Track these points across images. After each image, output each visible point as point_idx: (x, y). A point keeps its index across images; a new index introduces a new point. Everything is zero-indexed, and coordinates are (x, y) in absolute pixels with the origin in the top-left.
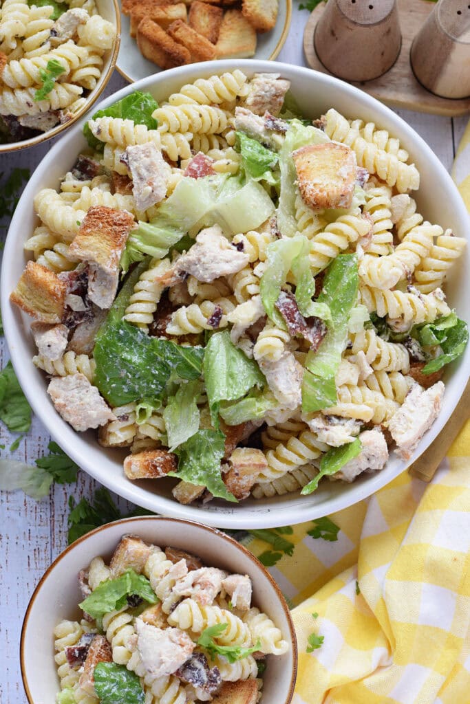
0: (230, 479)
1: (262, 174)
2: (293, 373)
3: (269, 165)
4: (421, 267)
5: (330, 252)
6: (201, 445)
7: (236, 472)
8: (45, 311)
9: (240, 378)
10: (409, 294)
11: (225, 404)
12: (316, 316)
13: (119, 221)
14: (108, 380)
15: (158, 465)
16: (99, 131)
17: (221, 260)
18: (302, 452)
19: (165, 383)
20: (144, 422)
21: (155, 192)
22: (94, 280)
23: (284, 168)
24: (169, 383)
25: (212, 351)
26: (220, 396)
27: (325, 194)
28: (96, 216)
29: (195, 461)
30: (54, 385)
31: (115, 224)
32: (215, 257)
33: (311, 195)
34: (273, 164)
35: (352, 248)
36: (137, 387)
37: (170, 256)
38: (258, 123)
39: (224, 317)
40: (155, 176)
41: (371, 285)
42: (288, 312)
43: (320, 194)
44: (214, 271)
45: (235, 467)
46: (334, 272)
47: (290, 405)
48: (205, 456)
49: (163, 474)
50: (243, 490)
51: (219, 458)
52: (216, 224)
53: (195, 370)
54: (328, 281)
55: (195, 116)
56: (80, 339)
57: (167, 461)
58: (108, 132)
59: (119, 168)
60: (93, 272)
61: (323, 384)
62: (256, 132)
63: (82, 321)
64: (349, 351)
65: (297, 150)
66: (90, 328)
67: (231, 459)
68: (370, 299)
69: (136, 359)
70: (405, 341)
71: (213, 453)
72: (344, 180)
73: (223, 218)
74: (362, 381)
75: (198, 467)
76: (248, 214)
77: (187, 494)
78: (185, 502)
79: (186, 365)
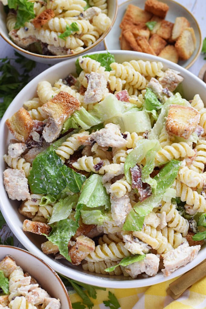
0: (73, 250)
1: (151, 110)
2: (125, 207)
3: (156, 107)
5: (168, 156)
6: (65, 226)
7: (77, 246)
8: (19, 133)
9: (98, 199)
10: (200, 195)
11: (86, 208)
12: (149, 184)
13: (72, 102)
14: (34, 178)
15: (39, 226)
16: (82, 62)
17: (113, 138)
18: (114, 251)
19: (61, 191)
20: (43, 205)
21: (95, 96)
22: (48, 127)
23: (163, 112)
24: (64, 191)
25: (90, 181)
26: (83, 202)
27: (177, 127)
28: (62, 96)
29: (59, 233)
30: (8, 171)
31: (70, 103)
32: (110, 136)
33: (170, 125)
34: (158, 108)
35: (181, 159)
36: (47, 187)
37: (90, 131)
38: (159, 88)
39: (103, 167)
40: (98, 88)
41: (183, 182)
42: (135, 175)
43: (175, 126)
45: (77, 243)
46: (166, 168)
47: (117, 222)
48: (65, 232)
49: (40, 233)
50: (77, 260)
51: (71, 235)
52: (119, 125)
53: (78, 188)
54: (161, 171)
55: (131, 74)
56: (31, 155)
57: (45, 227)
58: (86, 63)
60: (50, 123)
61: (138, 218)
63: (35, 146)
64: (158, 210)
65: (173, 105)
66: (37, 151)
67: (77, 239)
68: (180, 188)
69: (52, 172)
70: (190, 220)
71: (69, 232)
72: (190, 124)
73: (123, 123)
74: (158, 229)
75: (59, 236)
76: (136, 123)
77: (48, 248)
78: (45, 252)
79: (74, 184)
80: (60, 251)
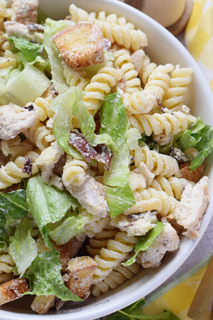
0: (72, 284)
1: (34, 59)
2: (97, 190)
3: (38, 51)
4: (166, 97)
5: (98, 96)
6: (42, 264)
7: (75, 277)
9: (58, 205)
10: (163, 114)
11: (52, 226)
12: (102, 143)
15: (14, 288)
17: (18, 120)
18: (120, 249)
19: (4, 227)
23: (49, 51)
24: (6, 226)
25: (31, 192)
26: (46, 221)
27: (83, 55)
29: (41, 279)
32: (13, 119)
33: (73, 59)
34: (41, 50)
35: (113, 90)
38: (23, 28)
39: (33, 164)
41: (135, 112)
42: (80, 145)
43: (80, 57)
44: (14, 129)
45: (73, 273)
46: (105, 110)
47: (101, 214)
48: (48, 272)
49: (20, 295)
50: (84, 291)
51: (59, 271)
52: (10, 103)
53: (23, 210)
54: (103, 119)
57: (20, 285)
61: (121, 191)
62: (23, 34)
64: (132, 166)
65: (55, 35)
67: (69, 268)
68: (137, 123)
71: (53, 268)
72: (94, 42)
73: (14, 97)
74: (149, 186)
75: (45, 282)
76: (32, 86)
77: (42, 306)
78: (43, 312)
79: (15, 208)
80: (60, 297)
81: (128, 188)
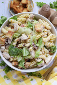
0: (25, 66)
1: (31, 27)
2: (34, 53)
4: (51, 39)
5: (39, 37)
6: (22, 61)
8: (2, 44)
9: (27, 53)
10: (49, 43)
11: (25, 56)
12: (37, 45)
13: (12, 33)
14: (10, 53)
16: (10, 21)
17: (25, 38)
18: (35, 63)
20: (15, 58)
21: (17, 29)
23: (33, 26)
24: (18, 53)
27: (39, 30)
28: (9, 32)
29: (21, 63)
30: (3, 53)
33: (37, 30)
35: (42, 37)
36: (14, 54)
37: (19, 37)
38: (30, 20)
39: (25, 45)
40: (17, 27)
41: (44, 42)
42: (33, 45)
46: (39, 40)
47: (33, 57)
49: (17, 65)
50: (27, 67)
51: (24, 63)
52: (24, 33)
53: (21, 52)
55: (22, 19)
56: (7, 47)
57: (17, 63)
59: (12, 26)
60: (9, 39)
63: (7, 45)
64: (41, 50)
67: (26, 63)
69: (14, 50)
72: (41, 28)
74: (43, 54)
77: (20, 68)
81: (39, 54)
